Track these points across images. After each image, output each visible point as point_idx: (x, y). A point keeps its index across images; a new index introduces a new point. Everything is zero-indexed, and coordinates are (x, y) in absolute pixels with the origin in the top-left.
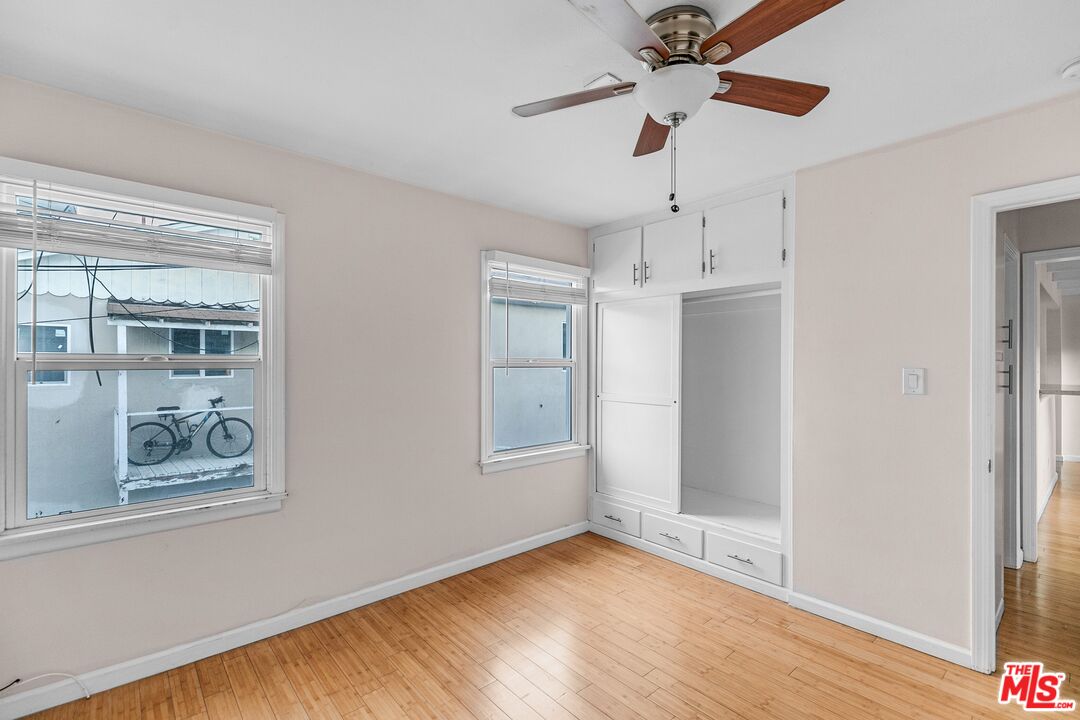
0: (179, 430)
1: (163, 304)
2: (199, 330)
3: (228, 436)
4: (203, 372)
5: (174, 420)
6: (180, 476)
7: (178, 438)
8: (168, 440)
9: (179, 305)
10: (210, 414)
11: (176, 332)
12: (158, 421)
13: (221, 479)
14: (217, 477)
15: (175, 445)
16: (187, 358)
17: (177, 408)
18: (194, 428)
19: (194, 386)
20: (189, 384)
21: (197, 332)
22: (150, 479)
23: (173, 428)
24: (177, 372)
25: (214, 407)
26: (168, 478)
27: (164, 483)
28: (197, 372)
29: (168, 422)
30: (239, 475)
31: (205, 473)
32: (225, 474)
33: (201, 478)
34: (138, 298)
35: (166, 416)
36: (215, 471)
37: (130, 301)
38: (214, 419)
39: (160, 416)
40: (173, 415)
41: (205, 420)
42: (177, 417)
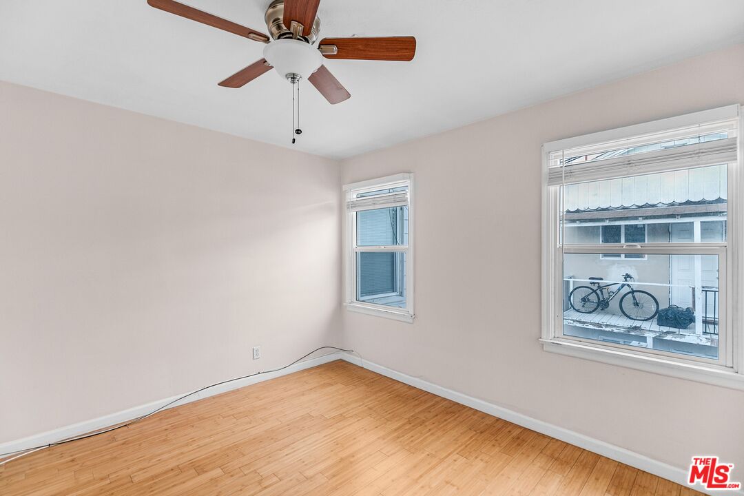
0: (602, 294)
1: (596, 210)
2: (620, 226)
3: (636, 304)
4: (623, 256)
5: (599, 287)
6: (591, 324)
7: (601, 299)
8: (595, 300)
9: (607, 209)
10: (623, 286)
11: (605, 228)
12: (590, 286)
13: (619, 333)
14: (615, 331)
15: (599, 303)
16: (612, 246)
17: (601, 279)
18: (612, 294)
19: (617, 265)
20: (613, 263)
21: (619, 227)
22: (574, 321)
23: (598, 292)
24: (606, 255)
25: (626, 280)
26: (584, 323)
27: (581, 325)
28: (618, 255)
29: (595, 288)
30: (633, 334)
31: (607, 326)
32: (622, 330)
33: (604, 328)
34: (582, 209)
35: (594, 283)
36: (615, 326)
37: (578, 211)
38: (626, 290)
39: (591, 283)
40: (599, 283)
41: (619, 290)
42: (601, 285)
